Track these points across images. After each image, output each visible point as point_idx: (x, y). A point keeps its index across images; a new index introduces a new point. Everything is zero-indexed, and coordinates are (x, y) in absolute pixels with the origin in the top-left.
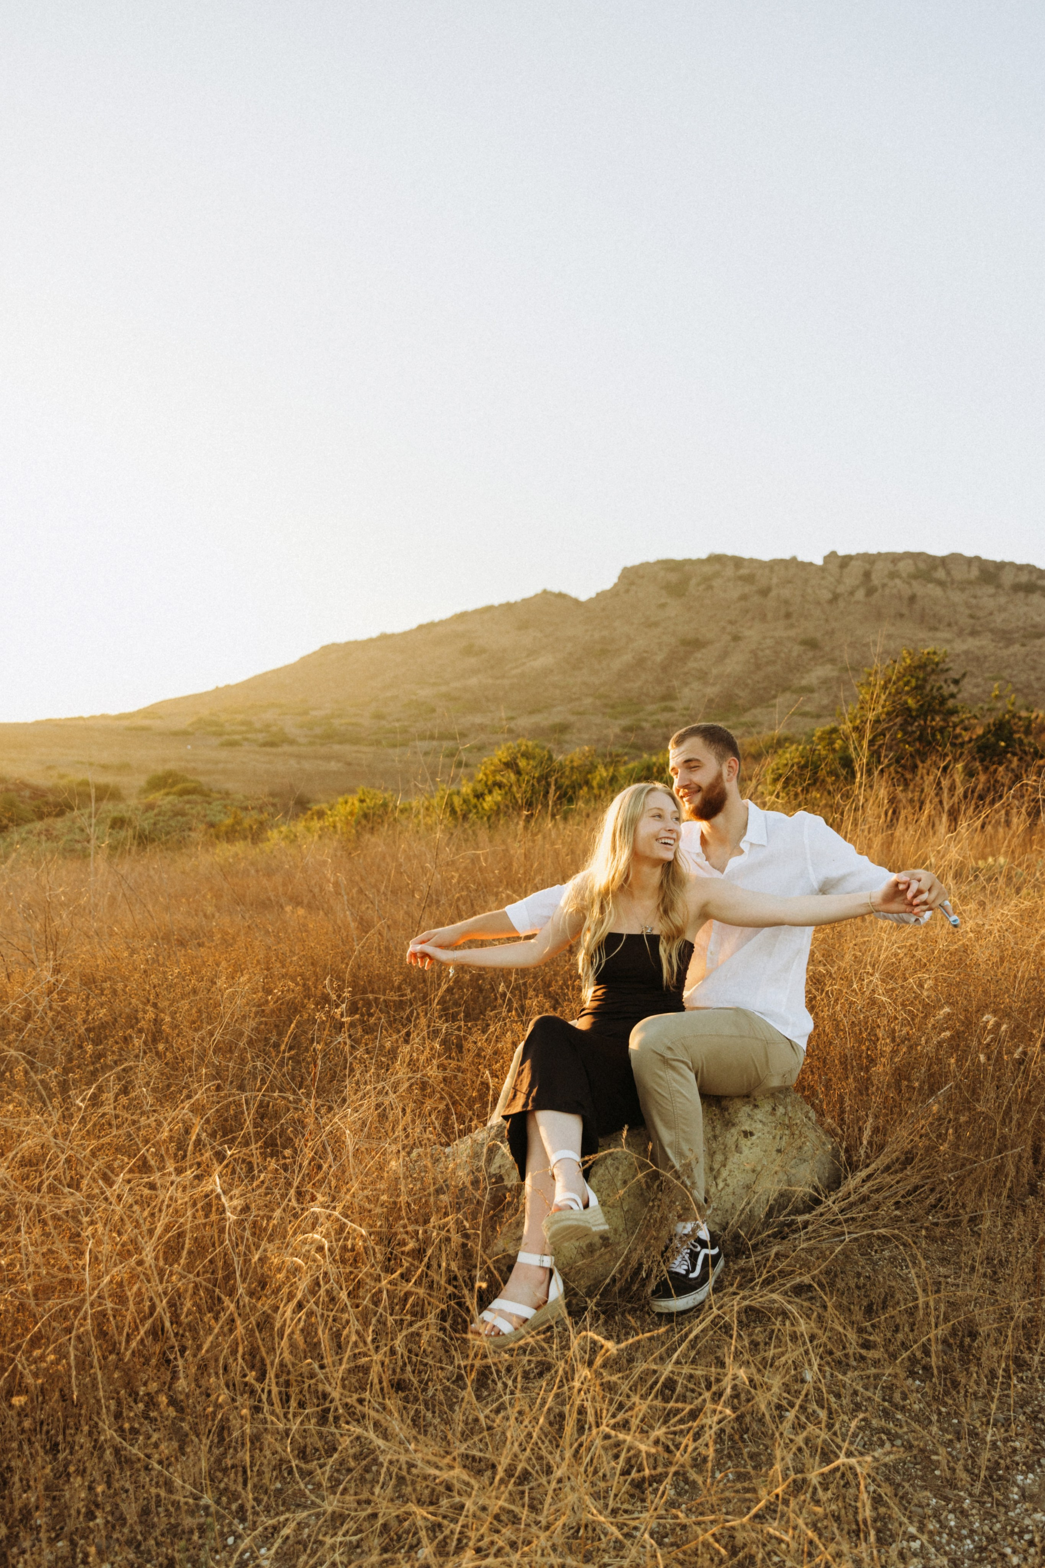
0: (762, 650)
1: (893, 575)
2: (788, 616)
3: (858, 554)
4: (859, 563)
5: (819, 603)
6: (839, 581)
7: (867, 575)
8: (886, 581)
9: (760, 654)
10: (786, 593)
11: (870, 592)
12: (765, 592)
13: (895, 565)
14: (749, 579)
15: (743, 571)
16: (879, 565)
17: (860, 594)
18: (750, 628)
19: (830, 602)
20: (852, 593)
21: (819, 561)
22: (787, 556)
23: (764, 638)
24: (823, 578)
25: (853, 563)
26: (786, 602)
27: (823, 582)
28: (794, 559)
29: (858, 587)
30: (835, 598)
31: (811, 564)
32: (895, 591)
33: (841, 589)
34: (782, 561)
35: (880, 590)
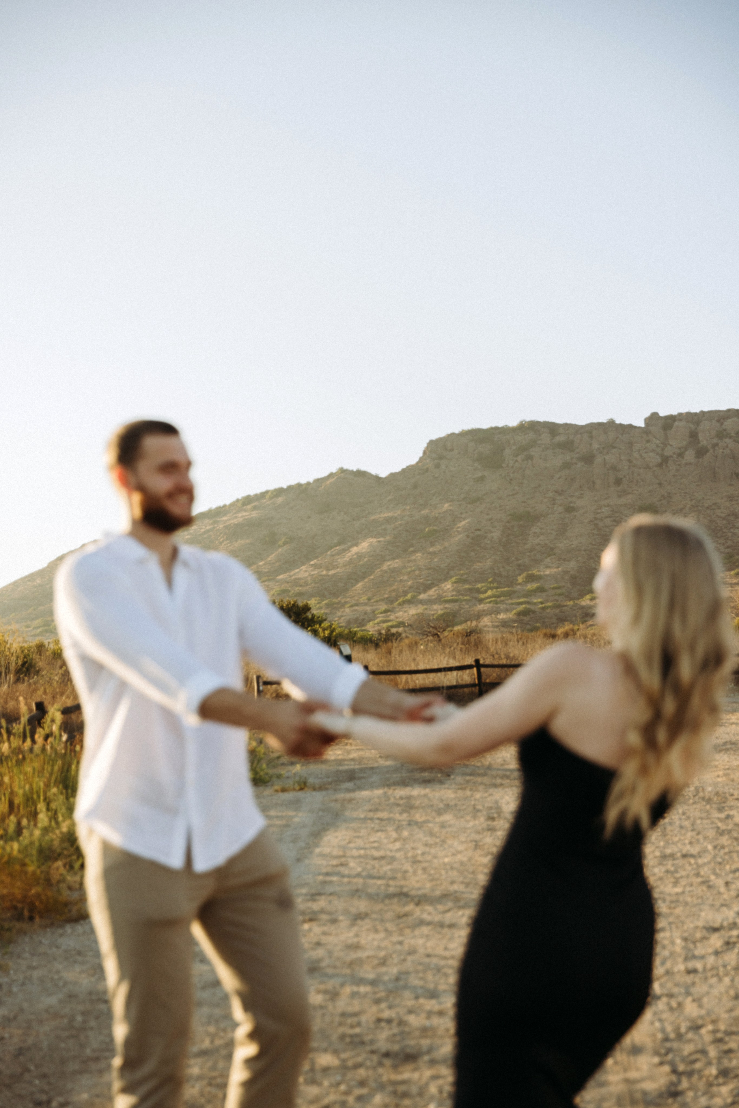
0: (601, 520)
1: (721, 435)
2: (618, 482)
3: (680, 414)
4: (682, 424)
5: (648, 467)
6: (665, 444)
7: (694, 436)
8: (715, 441)
9: (601, 524)
10: (611, 458)
11: (701, 453)
12: (588, 459)
13: (722, 424)
14: (568, 446)
15: (561, 439)
16: (705, 425)
17: (690, 456)
18: (581, 496)
19: (660, 465)
20: (681, 455)
21: (642, 425)
22: (604, 420)
23: (600, 508)
24: (648, 441)
25: (676, 423)
26: (614, 468)
27: (648, 445)
28: (611, 423)
29: (686, 449)
30: (665, 460)
31: (631, 426)
32: (727, 451)
33: (668, 452)
34: (600, 424)
35: (711, 451)
